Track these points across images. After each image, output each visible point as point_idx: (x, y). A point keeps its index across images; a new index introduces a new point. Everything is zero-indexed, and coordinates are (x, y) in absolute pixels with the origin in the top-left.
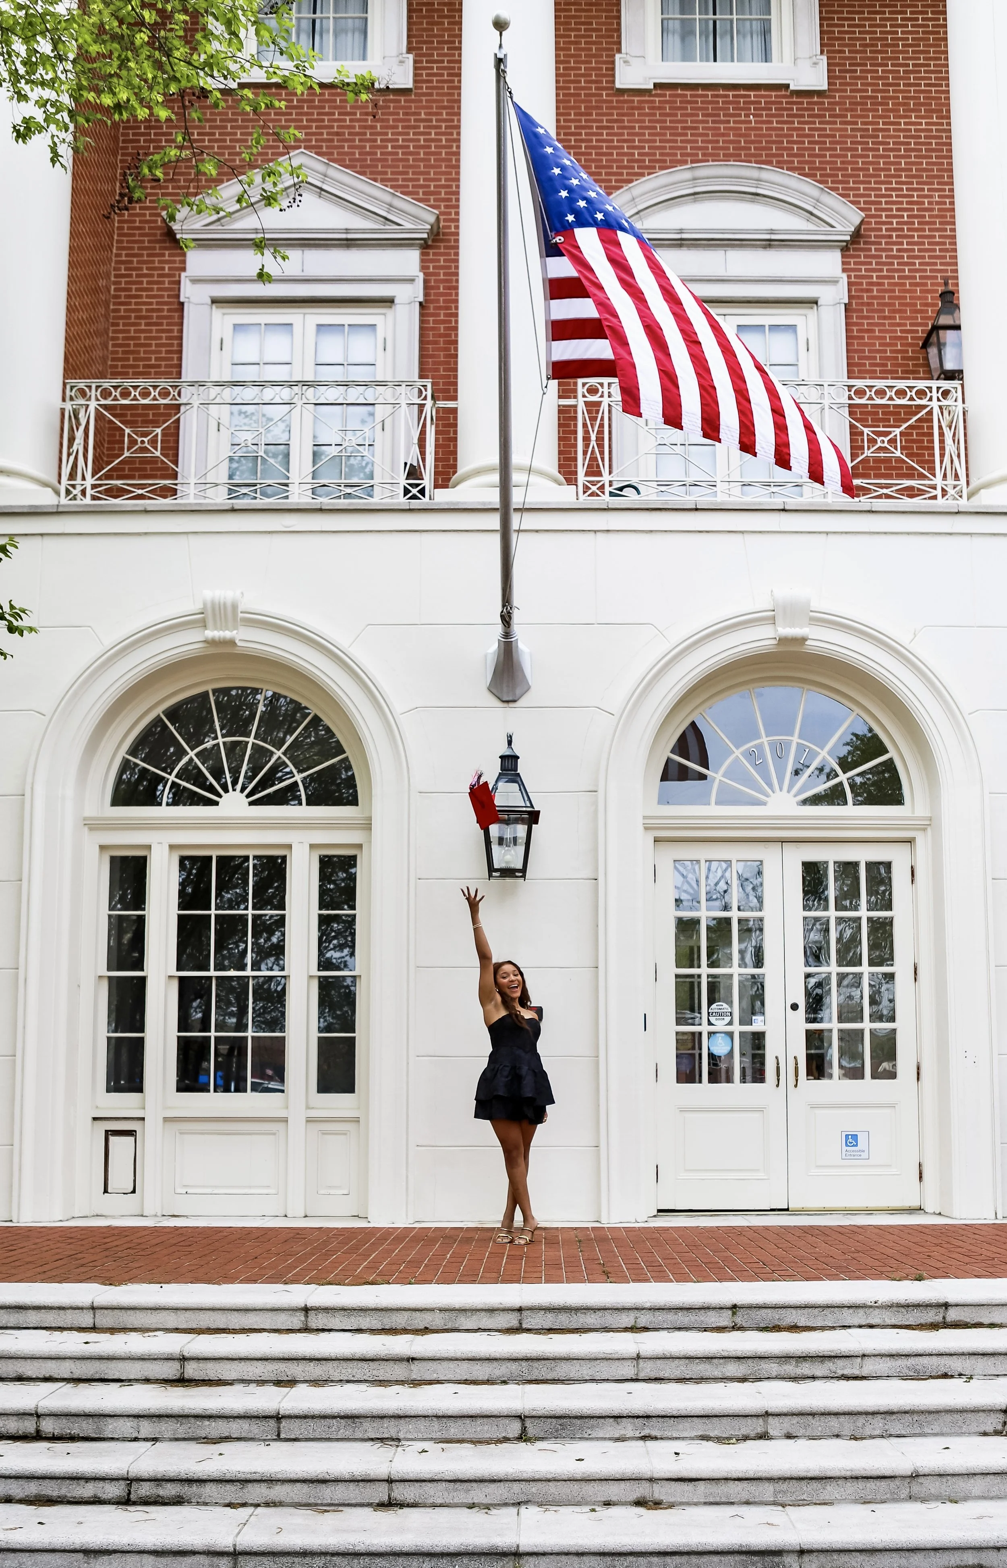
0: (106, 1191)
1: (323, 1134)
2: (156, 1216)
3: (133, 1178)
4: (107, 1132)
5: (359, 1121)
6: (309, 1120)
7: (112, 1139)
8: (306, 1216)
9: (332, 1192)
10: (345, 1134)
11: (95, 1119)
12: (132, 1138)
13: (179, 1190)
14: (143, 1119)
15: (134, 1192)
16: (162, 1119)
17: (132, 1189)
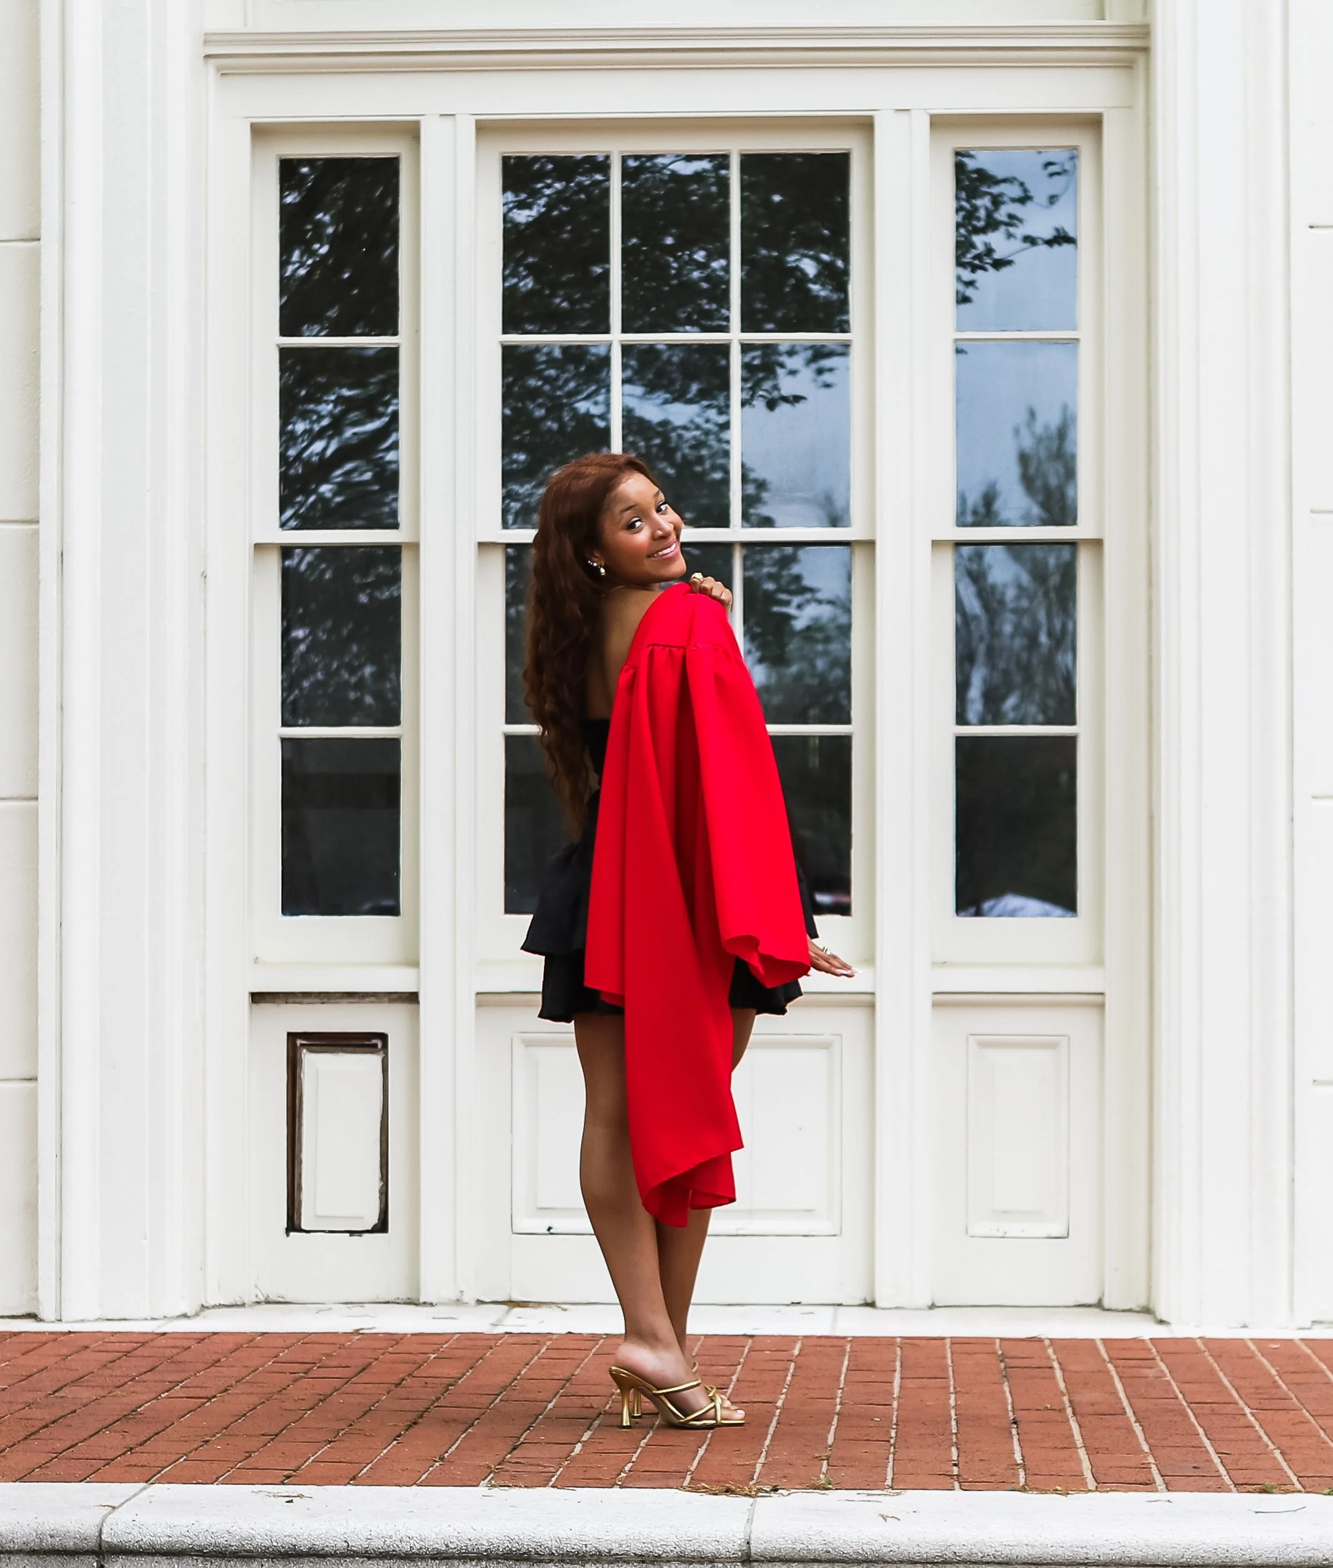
0: (293, 1225)
1: (983, 1045)
2: (458, 1302)
3: (377, 1184)
4: (292, 1037)
5: (1102, 1006)
6: (944, 1001)
7: (311, 1061)
8: (933, 1307)
9: (1014, 1229)
10: (1053, 1046)
11: (257, 998)
12: (375, 1060)
13: (523, 1224)
14: (412, 998)
15: (382, 1226)
16: (472, 1000)
17: (373, 1219)
